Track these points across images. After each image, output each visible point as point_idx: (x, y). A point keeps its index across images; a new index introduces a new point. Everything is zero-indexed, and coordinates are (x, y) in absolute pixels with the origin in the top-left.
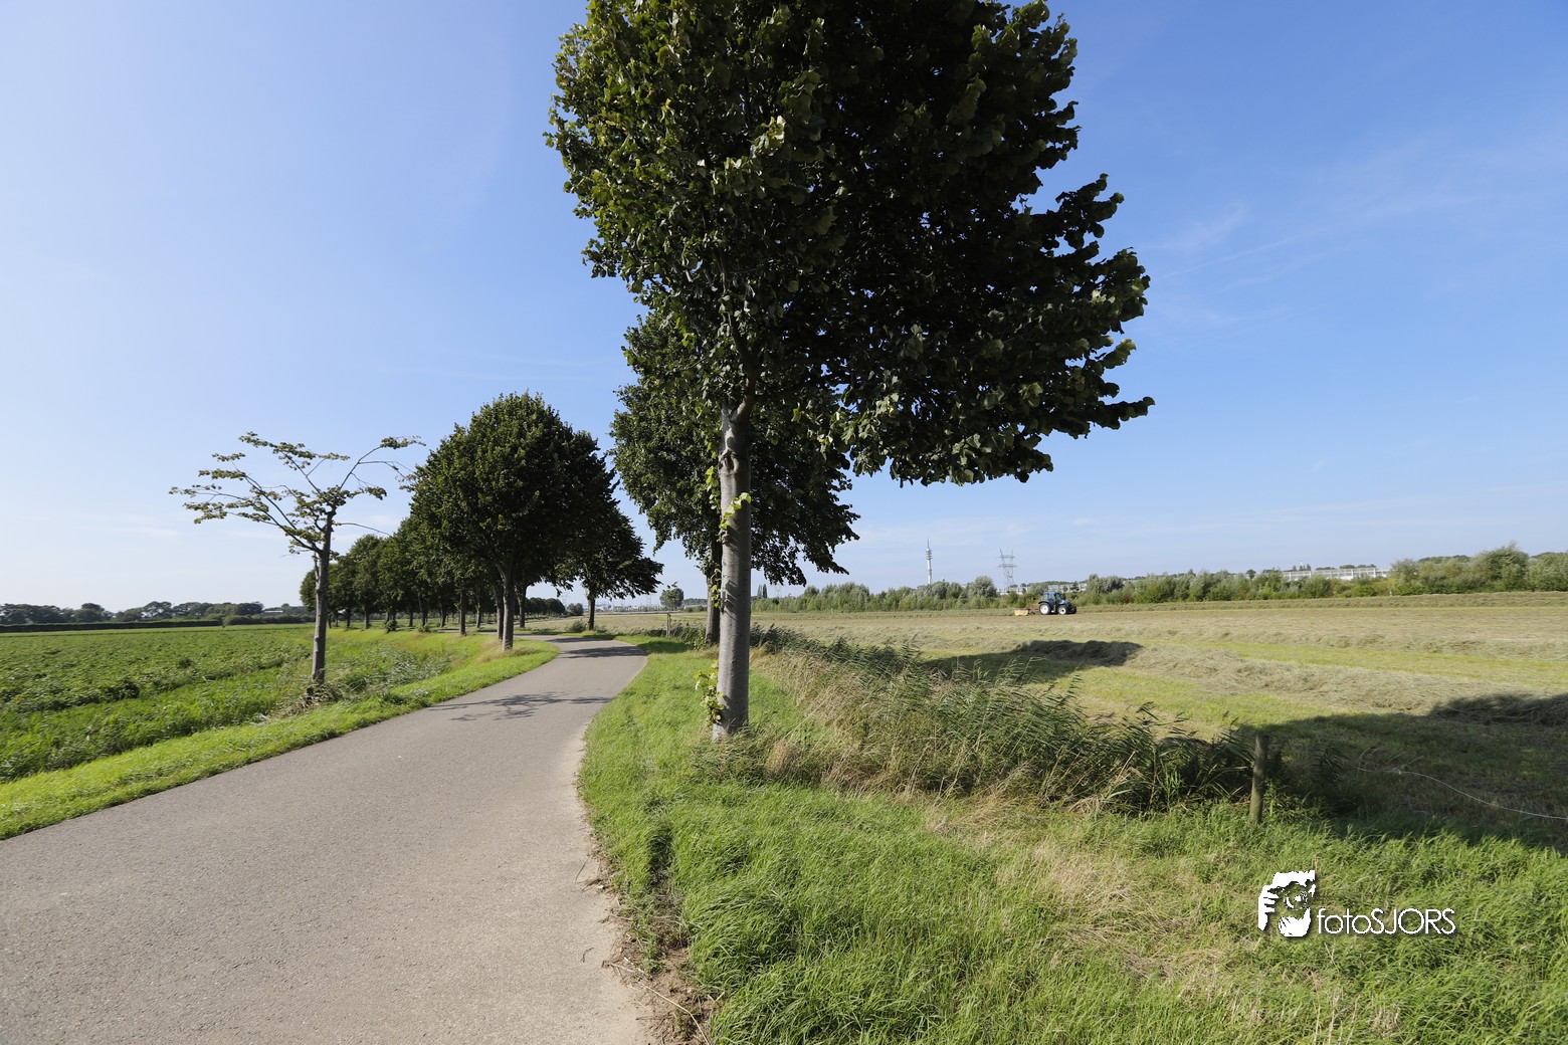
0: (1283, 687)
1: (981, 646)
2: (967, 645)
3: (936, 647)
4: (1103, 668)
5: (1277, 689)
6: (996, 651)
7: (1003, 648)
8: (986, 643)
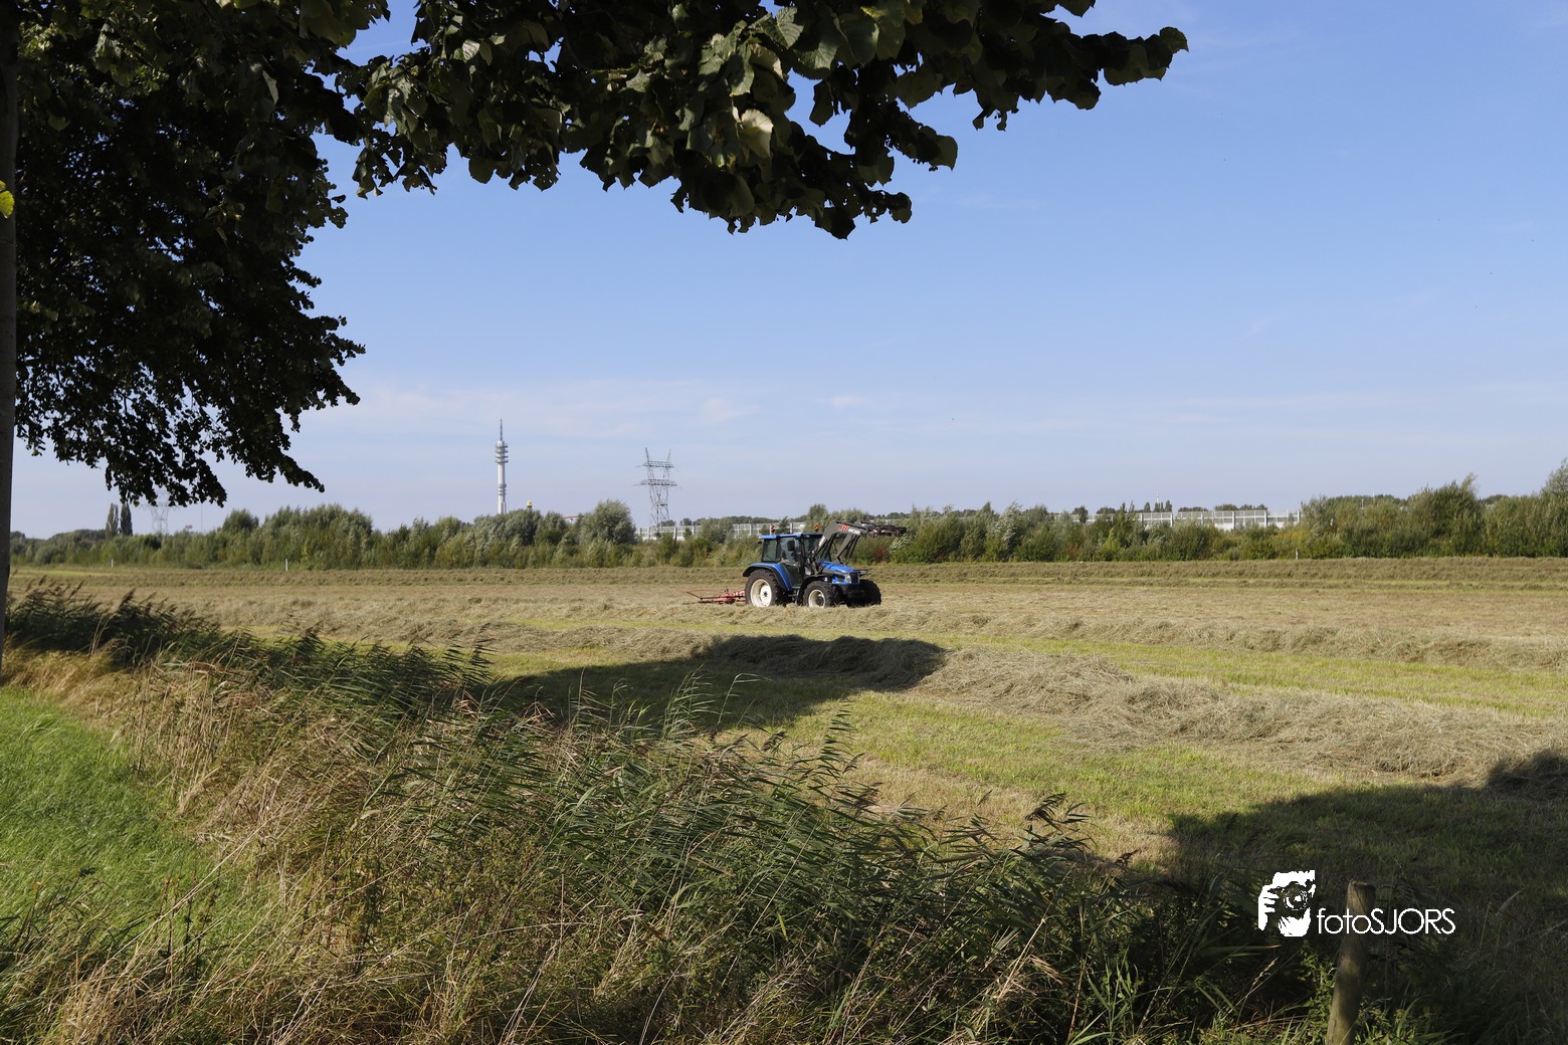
0: (1213, 733)
1: (617, 645)
2: (589, 645)
3: (520, 647)
4: (872, 694)
5: (1203, 735)
6: (650, 657)
7: (664, 651)
8: (629, 640)
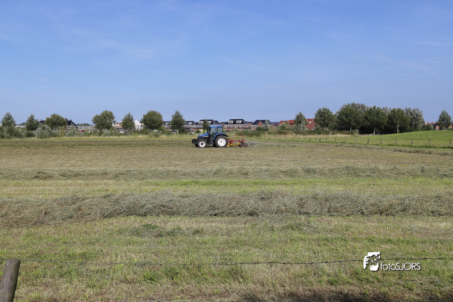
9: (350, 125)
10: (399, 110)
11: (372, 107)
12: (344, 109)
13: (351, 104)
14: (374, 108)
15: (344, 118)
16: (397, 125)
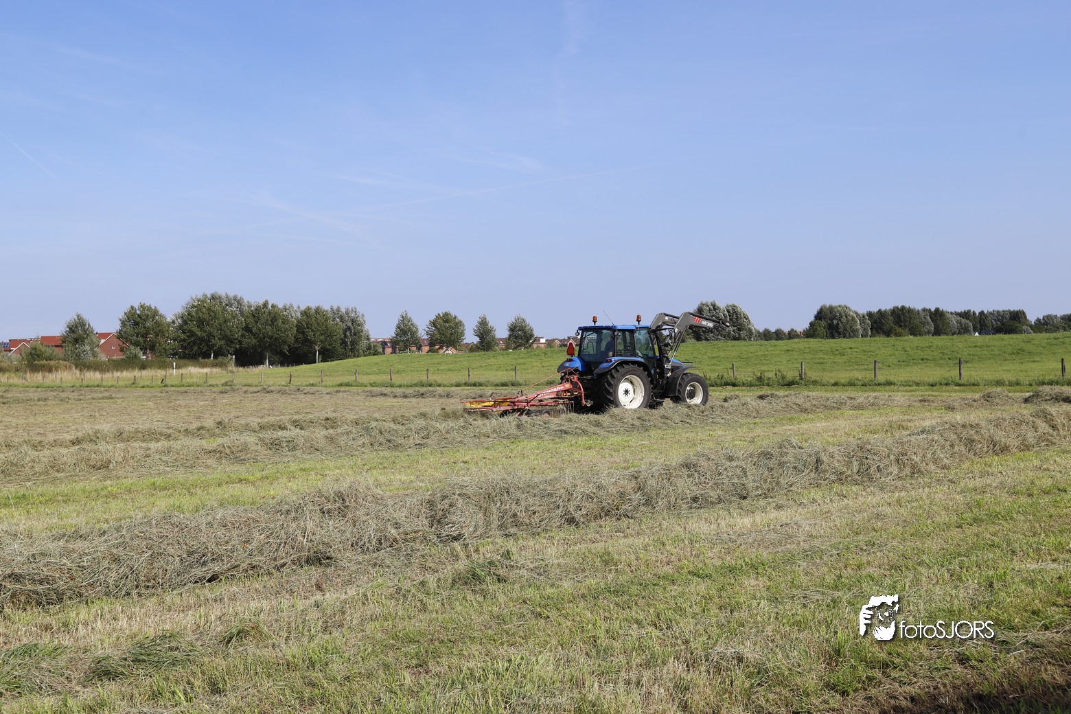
9: (211, 347)
10: (318, 310)
11: (261, 302)
12: (193, 307)
13: (209, 296)
14: (265, 305)
15: (195, 329)
16: (316, 344)
